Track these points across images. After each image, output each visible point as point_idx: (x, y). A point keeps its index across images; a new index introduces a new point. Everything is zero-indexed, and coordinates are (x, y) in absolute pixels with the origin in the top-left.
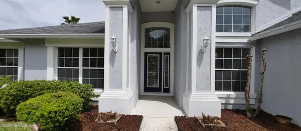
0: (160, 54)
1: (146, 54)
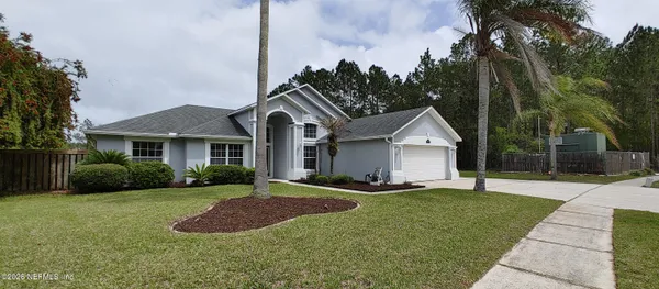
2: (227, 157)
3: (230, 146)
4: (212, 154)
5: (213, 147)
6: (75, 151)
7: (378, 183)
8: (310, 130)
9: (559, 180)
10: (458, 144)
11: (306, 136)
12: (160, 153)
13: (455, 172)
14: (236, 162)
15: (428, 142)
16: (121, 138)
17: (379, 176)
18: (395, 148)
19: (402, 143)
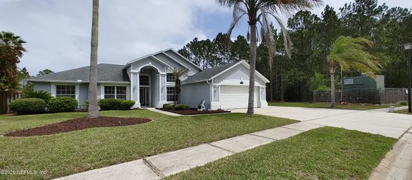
0: (145, 88)
1: (141, 88)
2: (116, 94)
3: (118, 88)
4: (106, 92)
5: (106, 88)
6: (21, 92)
7: (202, 110)
8: (170, 77)
9: (337, 108)
10: (267, 84)
11: (168, 81)
12: (74, 92)
13: (264, 103)
14: (121, 97)
15: (242, 83)
16: (49, 84)
17: (203, 105)
18: (214, 87)
19: (220, 84)
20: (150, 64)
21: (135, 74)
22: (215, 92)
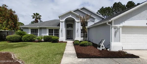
0: (71, 30)
1: (67, 30)
2: (54, 33)
3: (55, 30)
4: (49, 32)
5: (49, 30)
16: (28, 28)
17: (102, 44)
18: (115, 28)
19: (121, 25)
20: (70, 16)
21: (62, 22)
22: (116, 33)
